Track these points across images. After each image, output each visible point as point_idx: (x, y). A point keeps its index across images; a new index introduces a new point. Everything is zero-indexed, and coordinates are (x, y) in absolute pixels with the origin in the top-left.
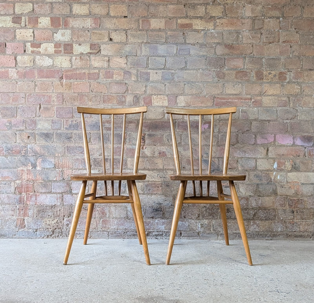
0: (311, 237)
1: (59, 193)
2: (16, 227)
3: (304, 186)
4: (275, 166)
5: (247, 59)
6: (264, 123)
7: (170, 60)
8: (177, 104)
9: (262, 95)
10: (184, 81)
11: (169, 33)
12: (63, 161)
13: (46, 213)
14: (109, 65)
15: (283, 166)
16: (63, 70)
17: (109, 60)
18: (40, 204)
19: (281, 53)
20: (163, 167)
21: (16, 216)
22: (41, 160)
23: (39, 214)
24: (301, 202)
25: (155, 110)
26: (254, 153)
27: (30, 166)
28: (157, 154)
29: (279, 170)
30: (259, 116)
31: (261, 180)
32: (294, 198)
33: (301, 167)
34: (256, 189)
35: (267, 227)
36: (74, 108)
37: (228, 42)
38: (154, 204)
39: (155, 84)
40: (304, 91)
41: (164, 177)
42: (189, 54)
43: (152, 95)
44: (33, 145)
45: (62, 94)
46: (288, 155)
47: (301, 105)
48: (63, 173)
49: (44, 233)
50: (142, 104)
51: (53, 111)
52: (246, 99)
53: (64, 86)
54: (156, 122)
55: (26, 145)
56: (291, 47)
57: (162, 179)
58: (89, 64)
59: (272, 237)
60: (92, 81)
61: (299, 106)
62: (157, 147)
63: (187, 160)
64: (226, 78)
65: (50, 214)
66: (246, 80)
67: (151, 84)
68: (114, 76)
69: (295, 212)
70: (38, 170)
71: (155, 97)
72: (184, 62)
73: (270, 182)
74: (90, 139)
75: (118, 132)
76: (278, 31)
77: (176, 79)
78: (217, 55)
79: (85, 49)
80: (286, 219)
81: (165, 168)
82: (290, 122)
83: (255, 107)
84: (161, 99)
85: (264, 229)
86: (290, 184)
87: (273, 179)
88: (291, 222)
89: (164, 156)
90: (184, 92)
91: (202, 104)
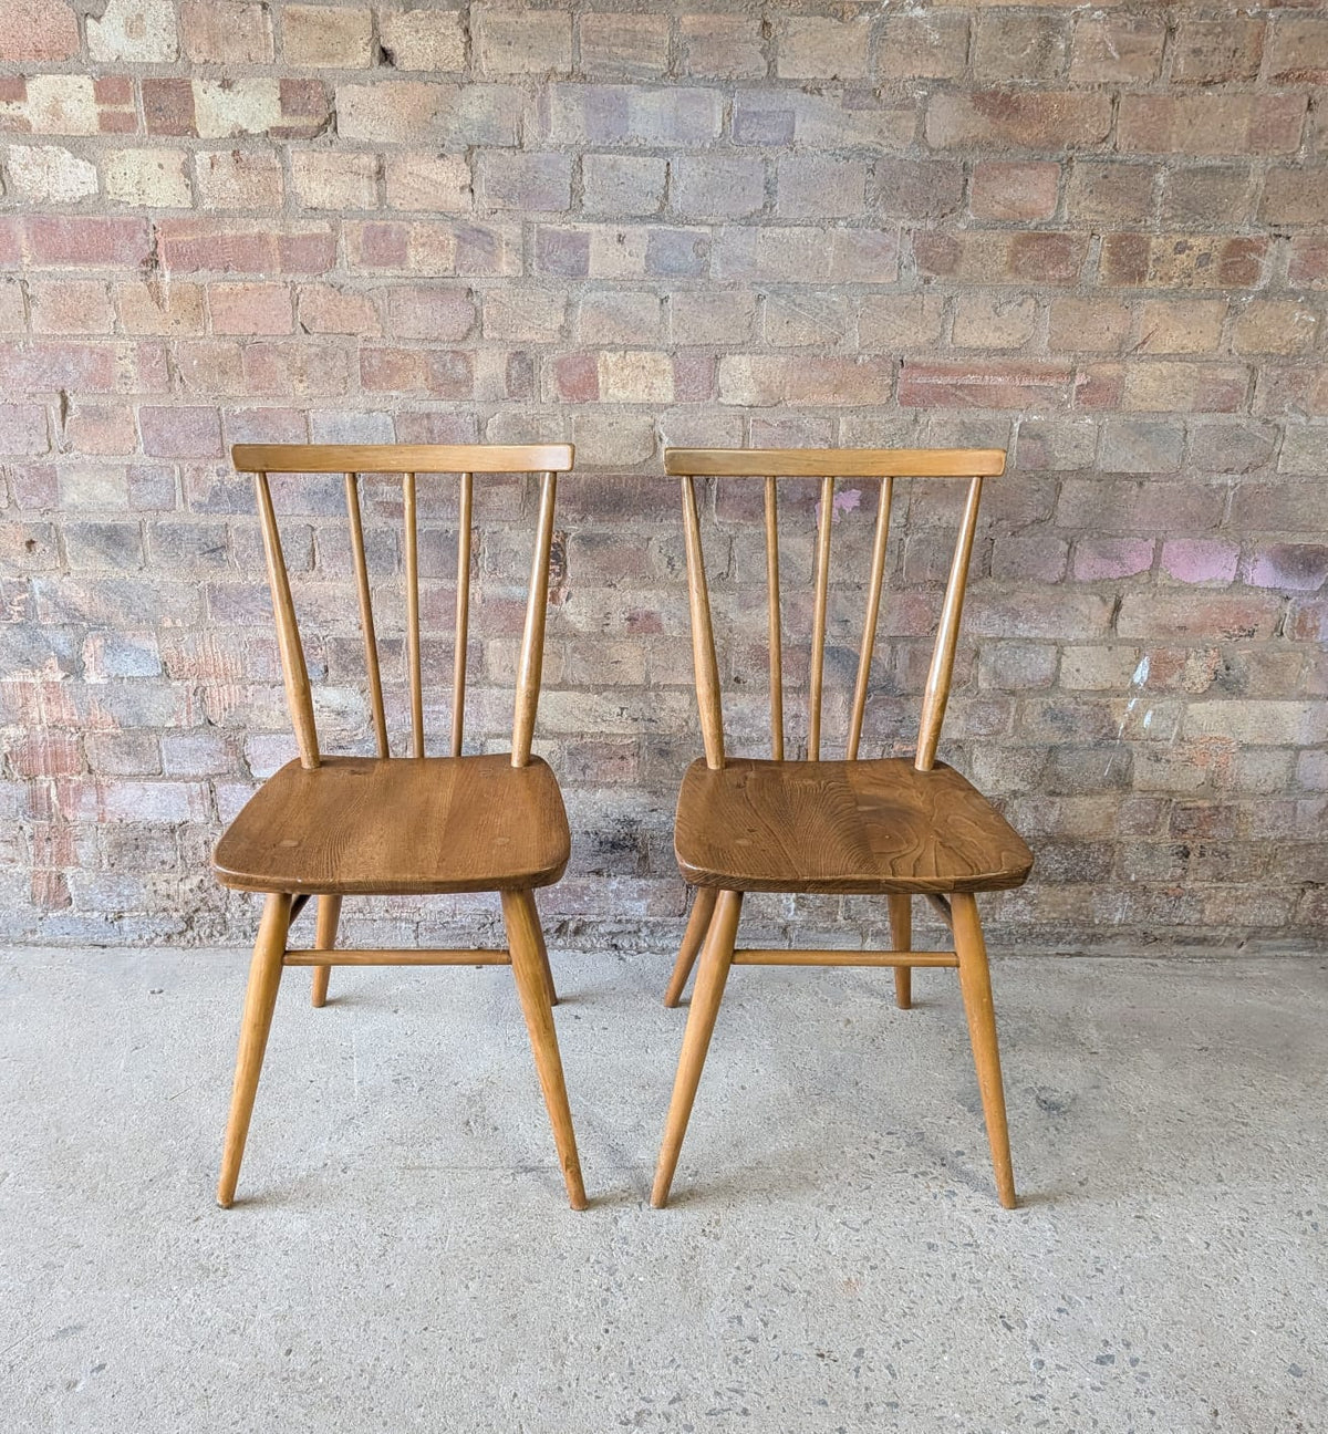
0: (1242, 944)
1: (196, 778)
2: (33, 903)
3: (1248, 755)
4: (1141, 674)
5: (1078, 168)
6: (1119, 489)
7: (689, 172)
8: (719, 395)
9: (1128, 354)
10: (759, 280)
11: (688, 20)
12: (200, 648)
13: (149, 853)
14: (381, 198)
15: (1176, 677)
16: (153, 222)
17: (380, 172)
18: (121, 821)
19: (1257, 139)
20: (647, 675)
21: (26, 863)
22: (98, 643)
23: (121, 855)
24: (1227, 818)
25: (611, 424)
26: (1054, 619)
27: (56, 667)
28: (618, 623)
29: (1158, 687)
30: (1101, 453)
31: (1069, 729)
32: (1200, 803)
33: (1251, 678)
34: (1045, 768)
35: (1069, 907)
36: (227, 411)
37: (994, 74)
38: (603, 823)
39: (611, 294)
41: (650, 720)
42: (790, 142)
43: (598, 348)
44: (55, 578)
45: (164, 344)
46: (1202, 628)
47: (1302, 406)
48: (203, 700)
49: (153, 924)
50: (552, 394)
51: (129, 423)
52: (1045, 375)
53: (167, 303)
54: (614, 477)
55: (24, 580)
56: (1309, 104)
57: (642, 727)
58: (280, 190)
59: (1084, 942)
60: (301, 278)
61: (1294, 408)
62: (618, 593)
63: (752, 647)
64: (963, 270)
65: (168, 856)
66: (1060, 281)
67: (592, 297)
68: (411, 252)
69: (1191, 856)
70: (93, 686)
71: (612, 358)
72: (762, 182)
73: (1107, 737)
74: (314, 556)
75: (441, 523)
76: (1262, 15)
77: (717, 271)
78: (931, 150)
79: (255, 108)
80: (1152, 878)
81: (652, 682)
82: (1236, 485)
83: (1087, 414)
84: (643, 367)
85: (1055, 915)
86: (1192, 747)
87: (1122, 727)
88: (1170, 892)
89: (649, 631)
90: (754, 336)
91: (836, 395)
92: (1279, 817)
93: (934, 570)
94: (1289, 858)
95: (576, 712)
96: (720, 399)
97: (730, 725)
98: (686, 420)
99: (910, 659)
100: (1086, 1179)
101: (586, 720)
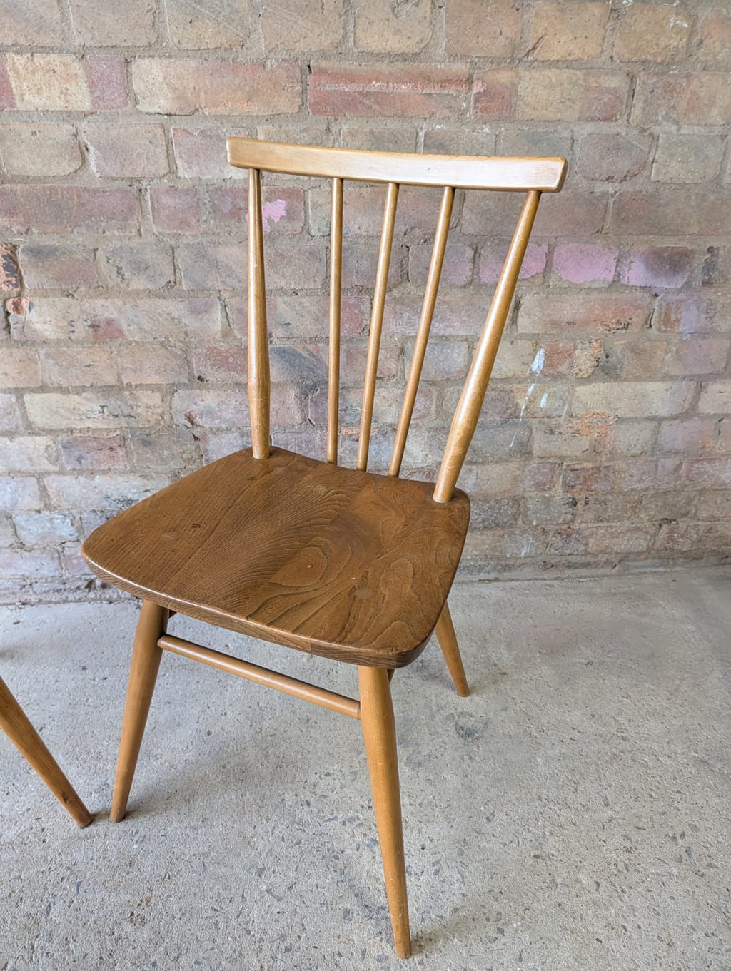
0: (615, 566)
3: (623, 426)
4: (538, 363)
8: (137, 103)
9: (520, 60)
15: (566, 365)
20: (119, 377)
24: (605, 475)
25: (34, 133)
26: (465, 318)
28: (82, 330)
29: (552, 374)
32: (585, 465)
33: (626, 363)
35: (487, 546)
38: (106, 503)
40: (701, 42)
41: (130, 416)
43: (4, 50)
46: (587, 323)
47: (674, 116)
52: (445, 82)
54: (49, 189)
57: (123, 422)
59: (499, 571)
61: (667, 117)
62: (77, 302)
63: (208, 349)
69: (579, 505)
71: (20, 61)
73: (511, 417)
80: (549, 522)
81: (125, 383)
82: (616, 192)
83: (485, 123)
84: (54, 72)
85: (476, 553)
86: (579, 421)
87: (524, 408)
88: (563, 532)
89: (113, 337)
90: (160, 37)
91: (250, 103)
92: (644, 472)
93: (359, 276)
94: (651, 503)
95: (62, 411)
96: (138, 106)
97: (201, 418)
98: (107, 129)
99: (347, 357)
101: (73, 418)
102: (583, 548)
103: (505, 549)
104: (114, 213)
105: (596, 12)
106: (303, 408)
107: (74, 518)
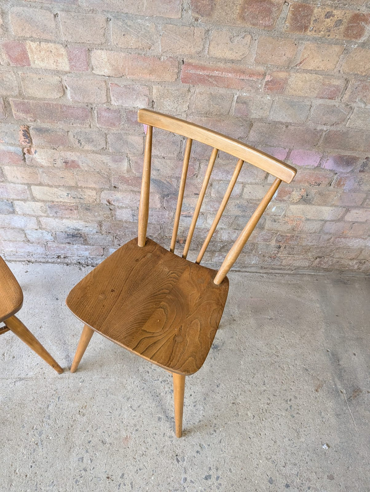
0: (293, 271)
3: (308, 222)
6: (278, 128)
8: (93, 69)
9: (292, 68)
10: (107, 9)
15: (287, 197)
20: (76, 182)
24: (296, 239)
25: (40, 79)
28: (60, 163)
29: (280, 199)
30: (272, 112)
31: (244, 211)
32: (288, 235)
33: (315, 199)
34: (233, 222)
38: (67, 229)
39: (25, 9)
41: (80, 198)
43: (25, 39)
46: (300, 182)
47: (364, 100)
50: (6, 60)
52: (252, 74)
54: (46, 103)
57: (77, 200)
61: (360, 100)
62: (58, 152)
63: (120, 176)
64: (216, 15)
66: (265, 27)
67: (15, 9)
69: (281, 248)
71: (34, 45)
77: (83, 2)
80: (267, 253)
81: (79, 186)
82: (327, 130)
83: (268, 95)
84: (51, 52)
86: (288, 218)
88: (272, 257)
89: (74, 168)
90: (107, 41)
91: (151, 75)
92: (314, 239)
94: (314, 250)
95: (49, 194)
96: (93, 71)
97: (114, 202)
98: (77, 80)
100: (220, 384)
101: (53, 197)
102: (280, 263)
103: (245, 260)
104: (78, 117)
105: (336, 49)
106: (162, 202)
107: (53, 233)
